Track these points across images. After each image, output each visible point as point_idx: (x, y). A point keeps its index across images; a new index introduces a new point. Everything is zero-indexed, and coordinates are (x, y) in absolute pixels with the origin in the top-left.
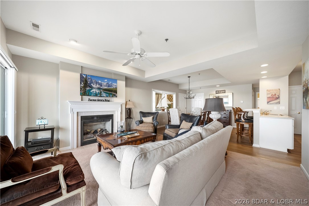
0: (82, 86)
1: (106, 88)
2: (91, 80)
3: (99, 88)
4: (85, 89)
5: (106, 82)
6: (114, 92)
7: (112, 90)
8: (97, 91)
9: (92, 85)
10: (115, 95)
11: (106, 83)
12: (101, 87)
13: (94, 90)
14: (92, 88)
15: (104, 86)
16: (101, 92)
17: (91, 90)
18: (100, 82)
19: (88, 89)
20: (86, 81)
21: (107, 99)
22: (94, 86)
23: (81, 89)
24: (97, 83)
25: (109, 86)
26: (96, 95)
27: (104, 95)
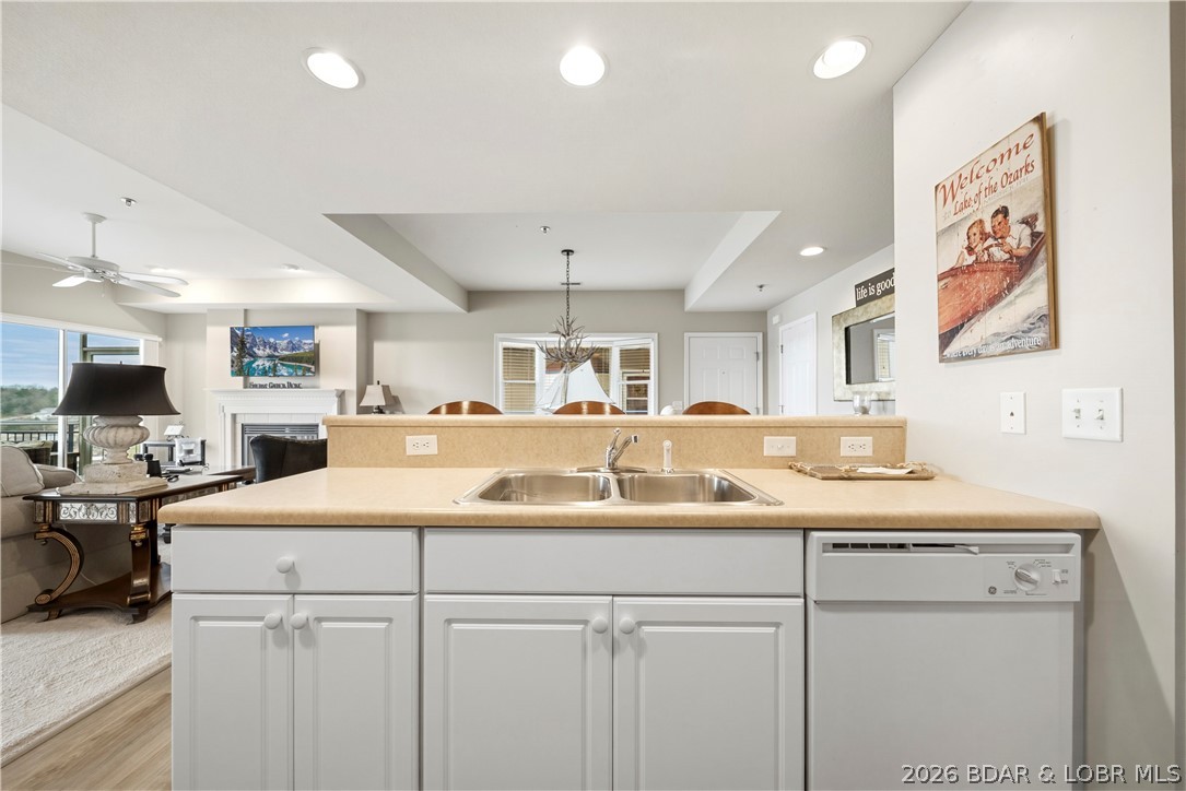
0: (235, 354)
1: (287, 353)
2: (254, 340)
3: (270, 357)
4: (242, 362)
5: (286, 338)
6: (307, 362)
7: (302, 358)
8: (267, 364)
9: (255, 349)
10: (309, 370)
11: (286, 341)
12: (276, 354)
13: (259, 362)
14: (255, 357)
15: (282, 350)
16: (275, 366)
17: (253, 362)
18: (272, 340)
19: (246, 360)
20: (243, 343)
21: (294, 381)
22: (260, 353)
23: (233, 362)
24: (265, 344)
25: (293, 349)
26: (265, 373)
27: (283, 371)
